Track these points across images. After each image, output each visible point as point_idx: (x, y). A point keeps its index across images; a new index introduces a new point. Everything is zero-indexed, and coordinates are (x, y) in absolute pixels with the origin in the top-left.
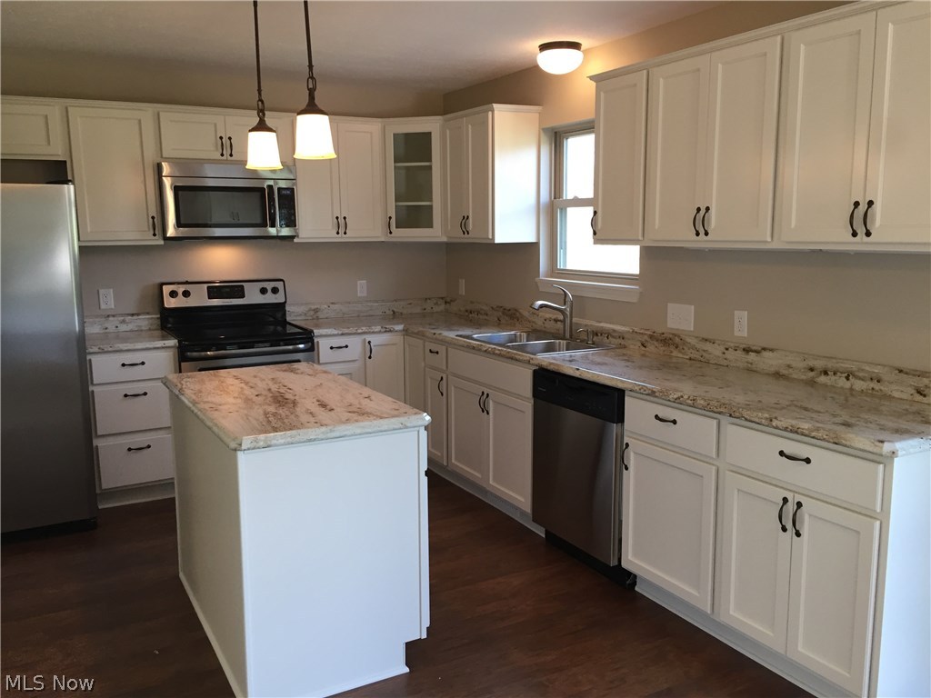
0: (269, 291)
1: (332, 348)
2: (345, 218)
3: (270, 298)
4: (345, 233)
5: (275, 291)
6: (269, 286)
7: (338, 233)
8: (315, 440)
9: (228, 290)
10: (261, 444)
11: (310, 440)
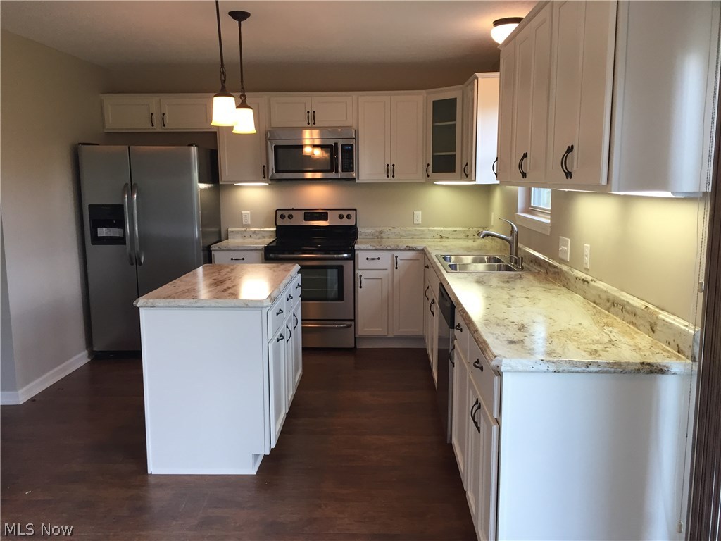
0: (345, 217)
1: (367, 259)
2: (393, 165)
3: (345, 222)
4: (393, 176)
5: (349, 217)
6: (345, 213)
7: (388, 176)
8: (183, 307)
9: (318, 215)
10: (149, 304)
11: (180, 307)
